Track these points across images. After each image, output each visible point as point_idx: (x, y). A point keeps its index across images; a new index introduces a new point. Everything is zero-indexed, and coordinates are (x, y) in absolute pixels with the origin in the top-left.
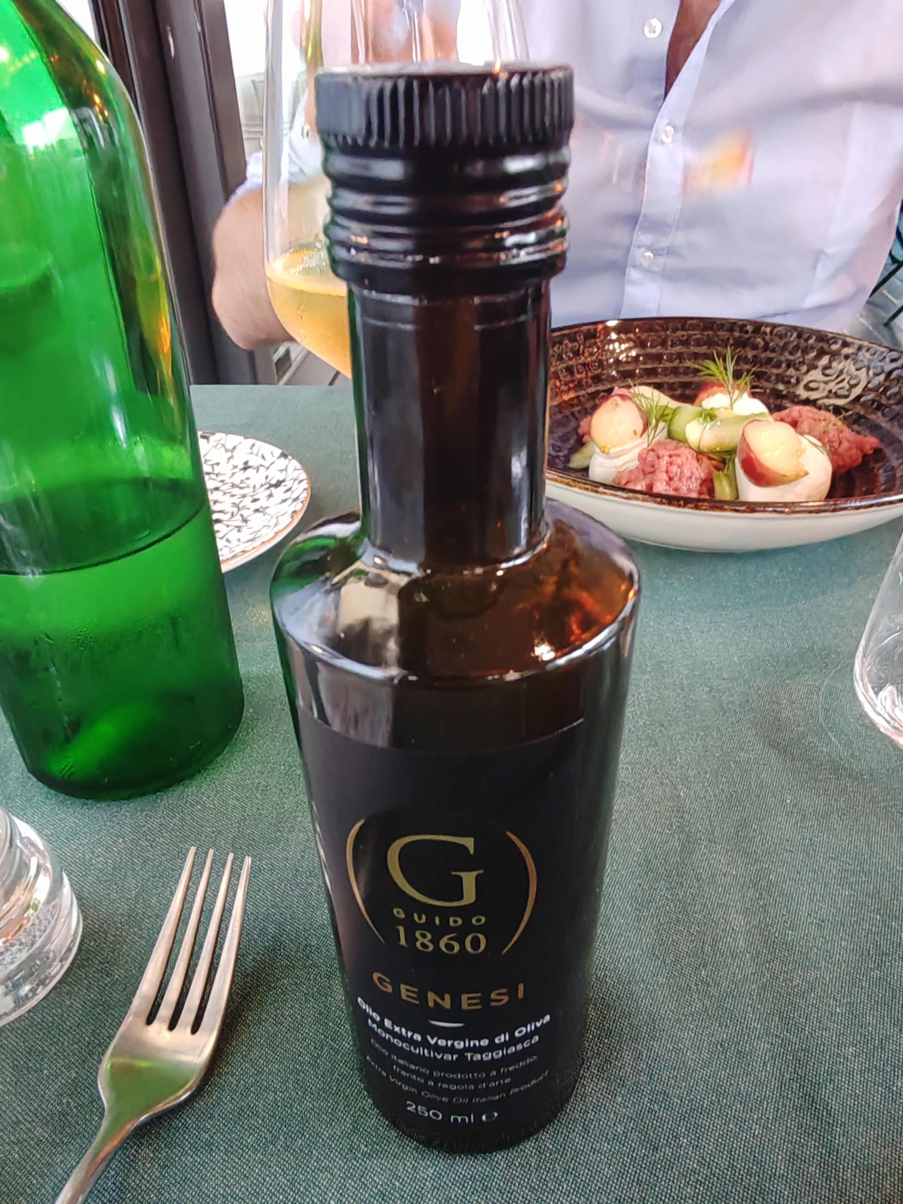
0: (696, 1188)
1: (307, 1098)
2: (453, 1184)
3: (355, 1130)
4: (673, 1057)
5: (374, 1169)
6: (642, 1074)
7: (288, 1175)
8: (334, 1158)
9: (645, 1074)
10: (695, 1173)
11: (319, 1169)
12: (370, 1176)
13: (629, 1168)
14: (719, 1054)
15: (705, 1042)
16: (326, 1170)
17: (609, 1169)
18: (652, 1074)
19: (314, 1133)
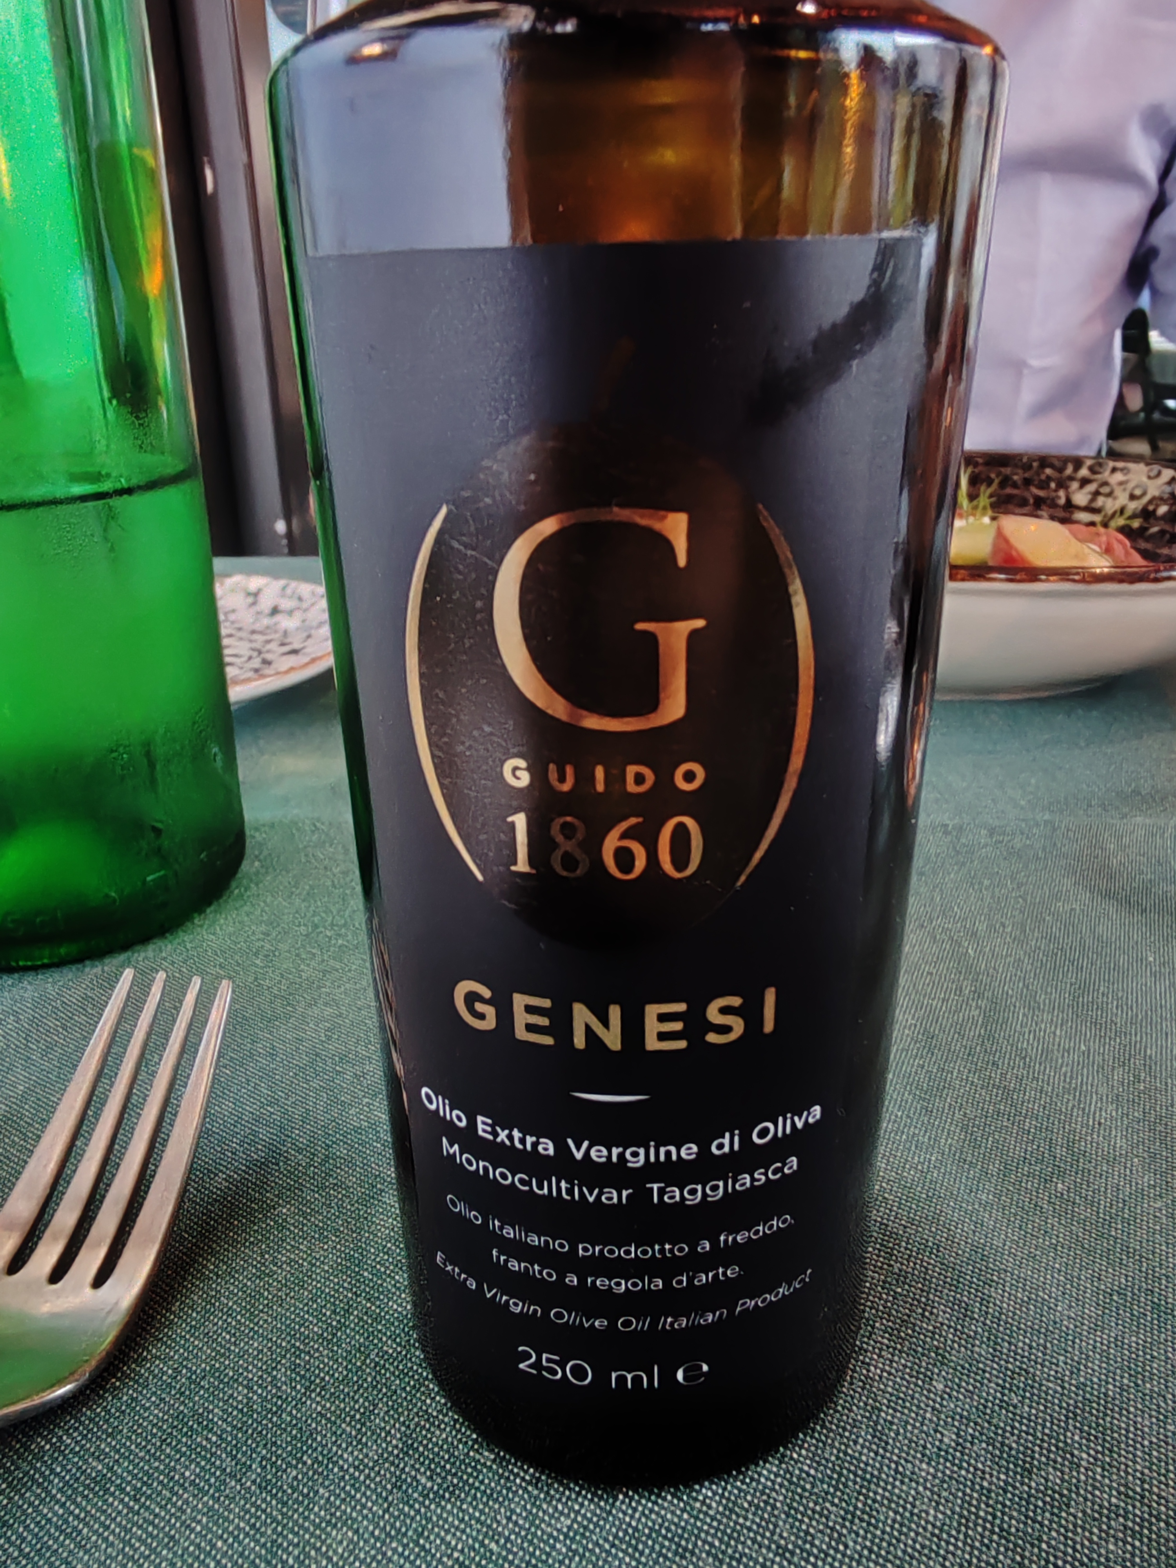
0: (1125, 1542)
1: (313, 1395)
2: (613, 1545)
3: (408, 1449)
4: (1032, 1313)
5: (446, 1520)
6: (977, 1343)
7: (262, 1534)
8: (364, 1500)
9: (982, 1342)
10: (1118, 1516)
11: (329, 1523)
12: (438, 1535)
13: (978, 1508)
14: (1118, 1309)
16: (345, 1523)
17: (936, 1509)
18: (996, 1343)
19: (324, 1456)
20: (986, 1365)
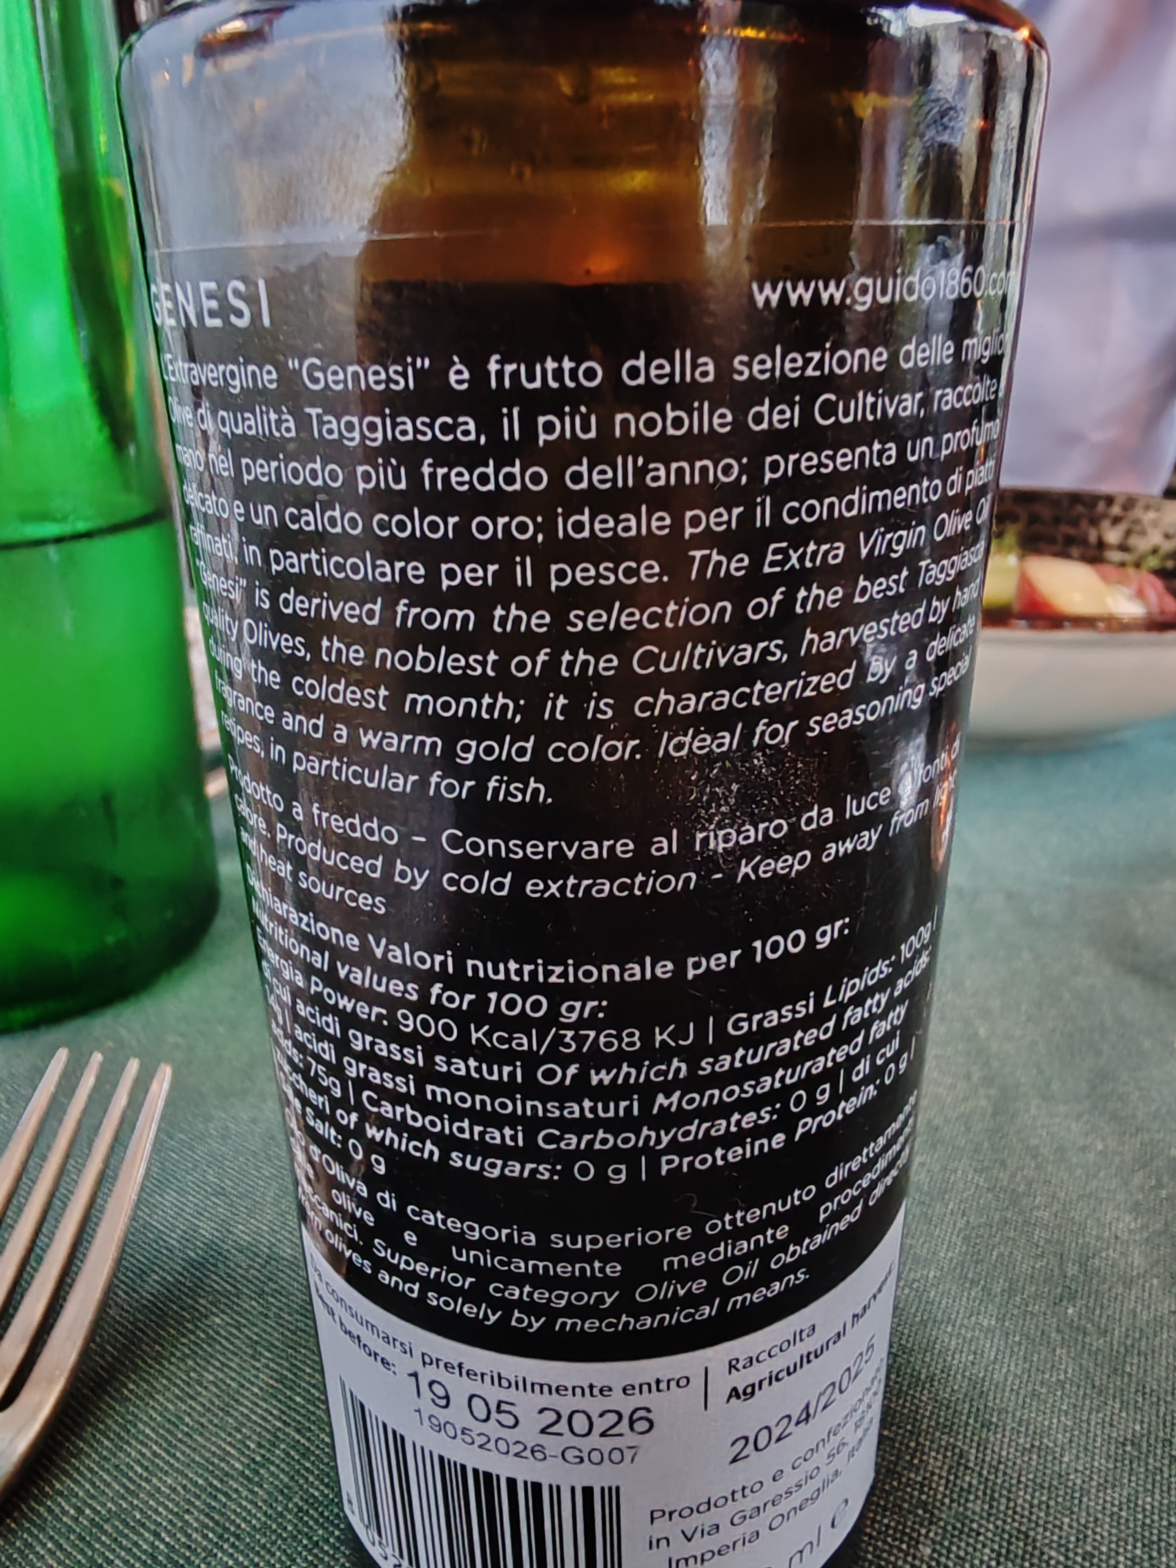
4: (1034, 1463)
6: (972, 1497)
9: (977, 1497)
14: (1131, 1463)
15: (1099, 1440)
18: (992, 1499)
20: (980, 1526)
